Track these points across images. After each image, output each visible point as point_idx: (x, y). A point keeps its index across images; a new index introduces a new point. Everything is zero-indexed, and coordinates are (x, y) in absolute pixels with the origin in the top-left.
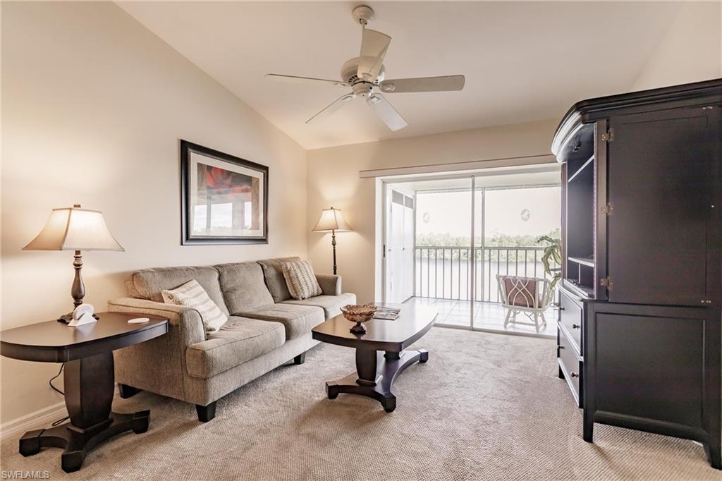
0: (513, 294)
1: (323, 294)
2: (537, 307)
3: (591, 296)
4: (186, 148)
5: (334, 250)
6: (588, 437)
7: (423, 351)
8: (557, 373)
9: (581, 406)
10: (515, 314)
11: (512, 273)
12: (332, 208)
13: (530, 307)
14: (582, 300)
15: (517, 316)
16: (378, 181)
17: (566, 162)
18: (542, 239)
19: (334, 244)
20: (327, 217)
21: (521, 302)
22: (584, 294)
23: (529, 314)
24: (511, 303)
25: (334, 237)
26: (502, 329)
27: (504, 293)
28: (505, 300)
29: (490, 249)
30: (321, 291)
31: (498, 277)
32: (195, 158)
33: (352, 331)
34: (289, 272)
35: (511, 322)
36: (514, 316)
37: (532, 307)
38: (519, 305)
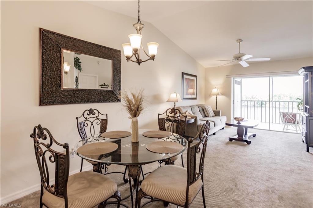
0: (286, 119)
1: (215, 116)
2: (297, 123)
3: (308, 115)
4: (183, 74)
5: (217, 102)
6: (308, 151)
7: (255, 133)
8: (302, 141)
9: (306, 144)
10: (287, 126)
11: (286, 111)
12: (216, 88)
13: (294, 123)
14: (306, 116)
15: (288, 127)
16: (232, 78)
17: (304, 76)
18: (297, 99)
19: (216, 100)
20: (215, 91)
21: (290, 121)
22: (307, 115)
23: (293, 126)
24: (285, 122)
25: (216, 98)
26: (282, 131)
27: (282, 118)
28: (283, 121)
29: (276, 102)
30: (215, 115)
31: (280, 113)
32: (185, 76)
33: (237, 123)
34: (205, 109)
35: (286, 129)
36: (287, 127)
37: (295, 123)
38: (289, 123)
